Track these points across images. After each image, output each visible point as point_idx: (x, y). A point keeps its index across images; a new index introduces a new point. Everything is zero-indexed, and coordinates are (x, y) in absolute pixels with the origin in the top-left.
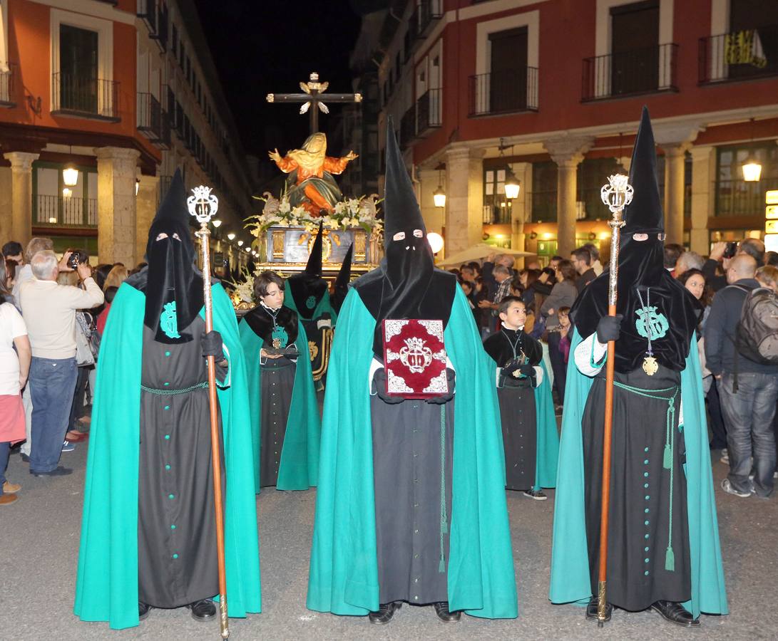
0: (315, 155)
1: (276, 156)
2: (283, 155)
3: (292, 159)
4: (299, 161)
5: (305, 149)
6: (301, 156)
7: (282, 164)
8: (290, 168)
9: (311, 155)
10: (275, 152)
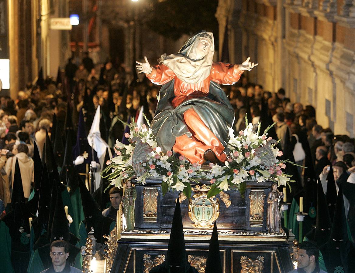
0: (198, 63)
1: (145, 68)
2: (155, 62)
3: (167, 68)
4: (177, 71)
5: (185, 55)
6: (179, 64)
7: (154, 75)
8: (164, 80)
9: (193, 63)
10: (145, 62)
